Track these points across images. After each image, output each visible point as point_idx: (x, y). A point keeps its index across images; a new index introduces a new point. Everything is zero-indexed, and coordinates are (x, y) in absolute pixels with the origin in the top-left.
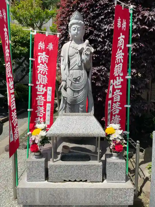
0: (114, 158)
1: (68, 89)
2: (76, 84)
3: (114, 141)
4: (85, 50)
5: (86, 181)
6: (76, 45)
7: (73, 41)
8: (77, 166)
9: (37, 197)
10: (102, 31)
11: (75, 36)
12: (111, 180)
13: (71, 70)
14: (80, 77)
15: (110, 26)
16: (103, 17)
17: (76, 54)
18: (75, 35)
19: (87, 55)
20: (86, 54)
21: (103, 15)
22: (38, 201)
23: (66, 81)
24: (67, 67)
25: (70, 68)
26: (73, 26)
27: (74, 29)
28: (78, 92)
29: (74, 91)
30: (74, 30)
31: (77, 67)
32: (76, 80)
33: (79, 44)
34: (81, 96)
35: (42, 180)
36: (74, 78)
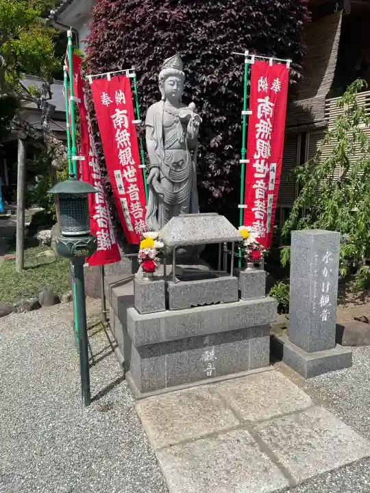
0: (248, 269)
1: (164, 181)
2: (176, 171)
3: (250, 246)
4: (193, 118)
5: (219, 303)
6: (174, 109)
7: (167, 101)
8: (207, 283)
9: (163, 330)
10: (198, 83)
11: (173, 95)
12: (249, 297)
13: (167, 148)
14: (182, 160)
15: (211, 78)
16: (199, 61)
17: (175, 124)
18: (173, 93)
19: (196, 126)
20: (194, 124)
21: (198, 58)
22: (163, 336)
23: (159, 168)
24: (161, 144)
25: (166, 146)
26: (170, 78)
27: (172, 83)
28: (180, 184)
29: (173, 183)
30: (172, 85)
31: (177, 144)
32: (177, 165)
33: (178, 108)
34: (183, 191)
35: (162, 310)
36: (174, 163)
